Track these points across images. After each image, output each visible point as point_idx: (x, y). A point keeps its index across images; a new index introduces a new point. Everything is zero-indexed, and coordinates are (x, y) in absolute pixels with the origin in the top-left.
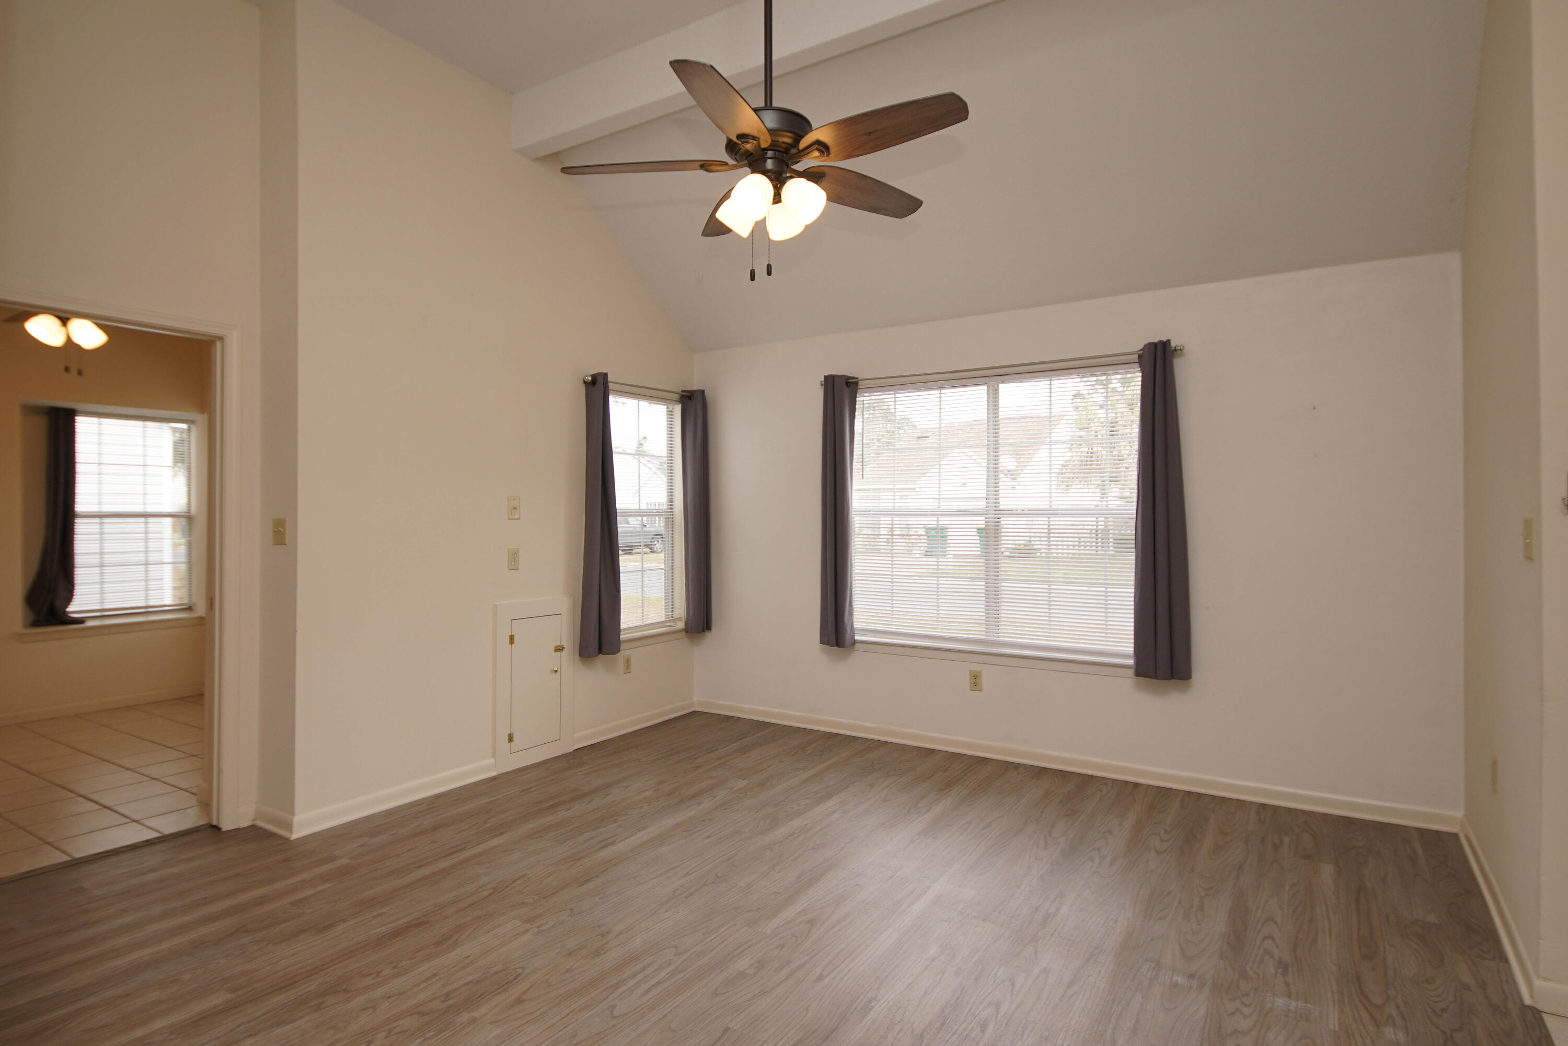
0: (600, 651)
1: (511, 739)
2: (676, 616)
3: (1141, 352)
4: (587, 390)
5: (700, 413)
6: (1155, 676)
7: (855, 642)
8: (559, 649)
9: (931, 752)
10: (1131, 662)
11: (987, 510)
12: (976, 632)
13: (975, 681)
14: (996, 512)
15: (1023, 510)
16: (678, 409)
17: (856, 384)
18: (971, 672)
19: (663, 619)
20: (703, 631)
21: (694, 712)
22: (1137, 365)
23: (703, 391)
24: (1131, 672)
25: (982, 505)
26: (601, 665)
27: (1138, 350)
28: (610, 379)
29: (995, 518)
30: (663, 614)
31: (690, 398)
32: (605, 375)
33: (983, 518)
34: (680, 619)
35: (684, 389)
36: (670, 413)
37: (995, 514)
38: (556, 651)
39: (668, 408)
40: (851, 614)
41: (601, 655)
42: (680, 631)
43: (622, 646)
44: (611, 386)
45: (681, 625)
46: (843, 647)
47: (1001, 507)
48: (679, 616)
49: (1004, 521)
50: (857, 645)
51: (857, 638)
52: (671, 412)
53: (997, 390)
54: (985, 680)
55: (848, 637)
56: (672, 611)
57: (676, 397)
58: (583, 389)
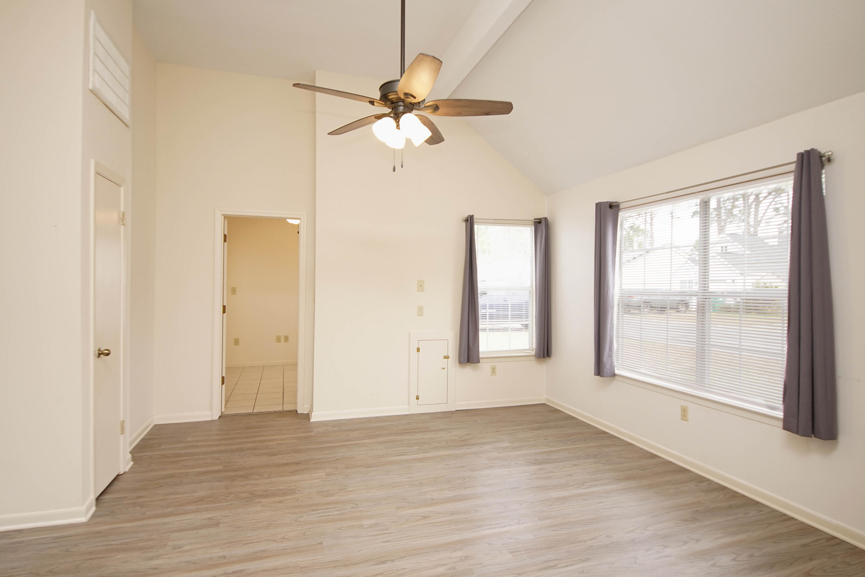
0: (468, 361)
1: (418, 398)
5: (544, 231)
6: (797, 433)
8: (447, 357)
9: (654, 456)
11: (698, 293)
13: (684, 412)
14: (705, 294)
15: (722, 293)
17: (618, 206)
18: (681, 406)
20: (547, 357)
23: (547, 219)
24: (781, 425)
26: (470, 368)
28: (474, 218)
29: (703, 298)
31: (540, 222)
33: (696, 298)
34: (534, 349)
38: (444, 358)
39: (531, 229)
41: (468, 363)
42: (532, 356)
43: (480, 361)
44: (475, 221)
45: (532, 353)
46: (602, 377)
47: (710, 290)
50: (616, 376)
51: (617, 372)
54: (690, 414)
56: (532, 344)
57: (531, 223)
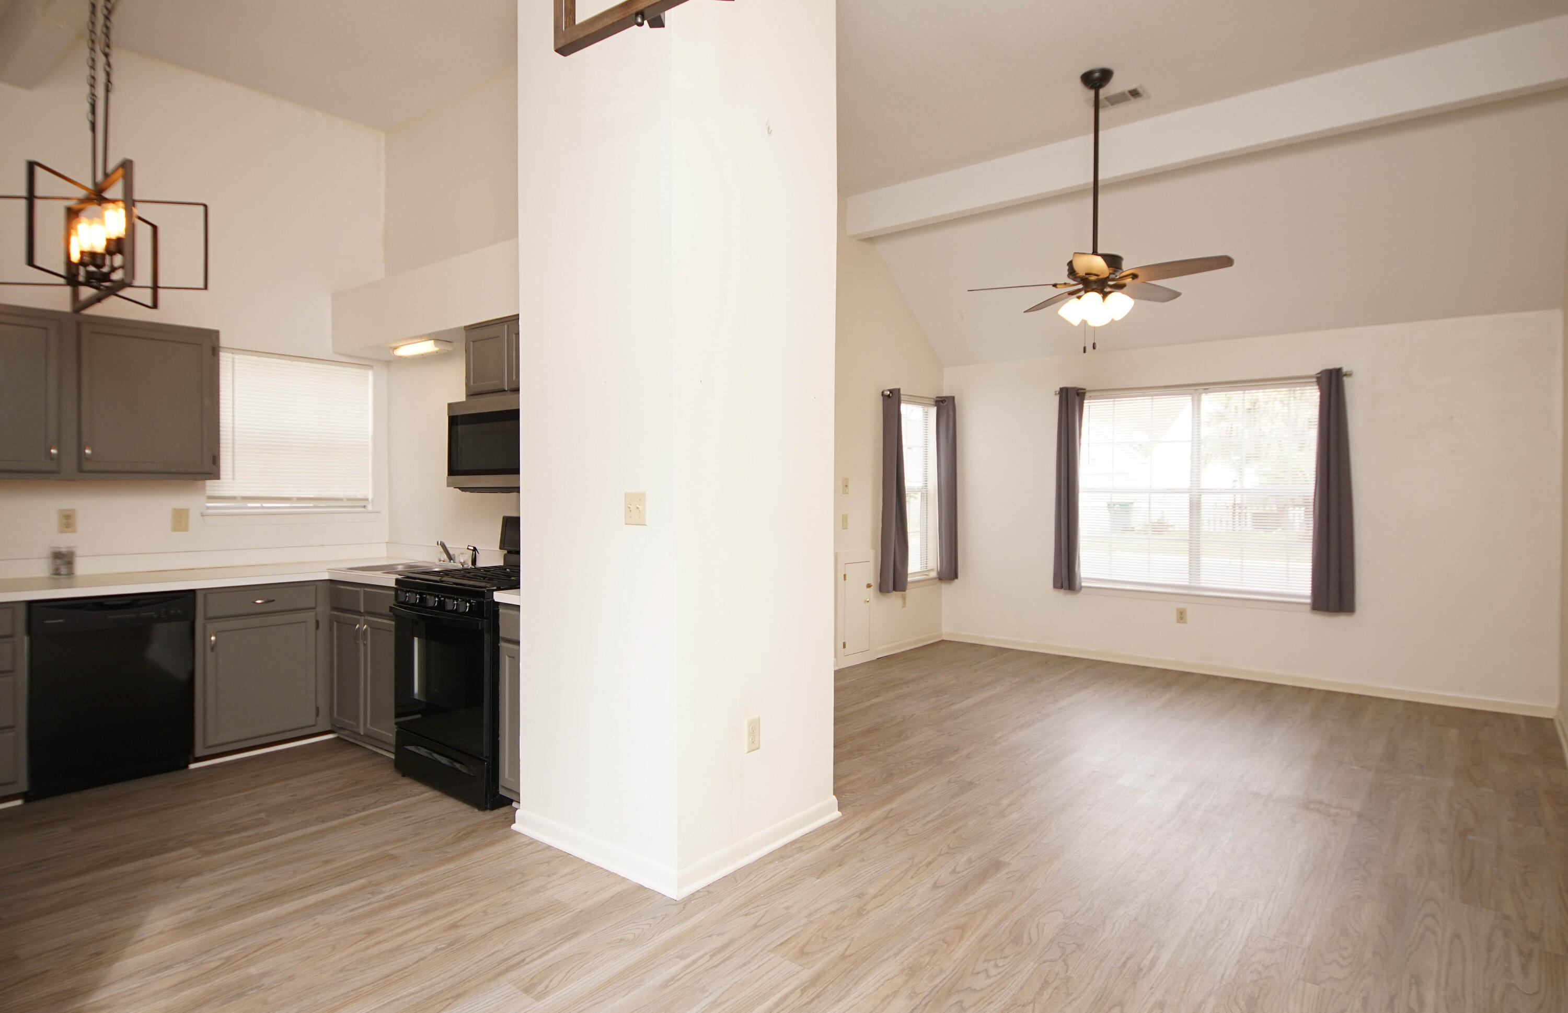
0: (895, 589)
1: (844, 646)
2: (929, 568)
3: (1320, 375)
4: (883, 400)
5: (951, 414)
6: (1328, 610)
7: (1081, 587)
8: (869, 586)
10: (1309, 601)
11: (1191, 489)
12: (1181, 578)
13: (1181, 616)
14: (1199, 491)
15: (1217, 489)
16: (933, 411)
17: (1084, 394)
18: (1177, 609)
19: (919, 570)
20: (954, 579)
21: (942, 640)
22: (1316, 384)
23: (953, 398)
24: (1308, 608)
25: (1186, 485)
26: (894, 598)
27: (1315, 373)
28: (902, 392)
29: (1197, 495)
30: (919, 566)
31: (942, 401)
32: (899, 390)
33: (1188, 496)
34: (932, 570)
35: (939, 396)
36: (926, 414)
37: (1198, 492)
38: (867, 587)
39: (924, 410)
40: (1079, 566)
41: (894, 592)
42: (934, 579)
43: (909, 586)
44: (902, 398)
45: (933, 574)
46: (1073, 591)
47: (1202, 487)
48: (932, 568)
49: (1205, 498)
50: (1083, 589)
51: (1083, 584)
52: (927, 412)
53: (1199, 401)
54: (1189, 616)
55: (1077, 583)
56: (926, 564)
57: (933, 403)
58: (880, 401)
